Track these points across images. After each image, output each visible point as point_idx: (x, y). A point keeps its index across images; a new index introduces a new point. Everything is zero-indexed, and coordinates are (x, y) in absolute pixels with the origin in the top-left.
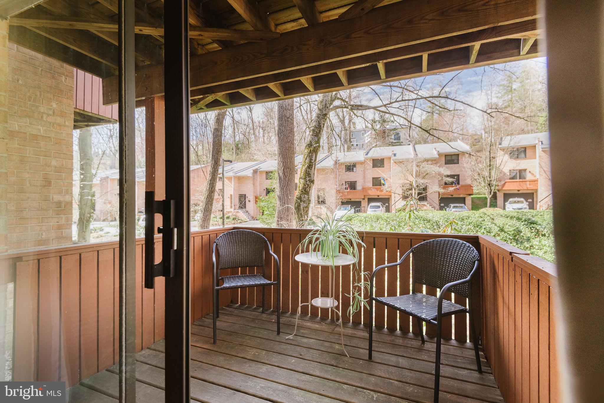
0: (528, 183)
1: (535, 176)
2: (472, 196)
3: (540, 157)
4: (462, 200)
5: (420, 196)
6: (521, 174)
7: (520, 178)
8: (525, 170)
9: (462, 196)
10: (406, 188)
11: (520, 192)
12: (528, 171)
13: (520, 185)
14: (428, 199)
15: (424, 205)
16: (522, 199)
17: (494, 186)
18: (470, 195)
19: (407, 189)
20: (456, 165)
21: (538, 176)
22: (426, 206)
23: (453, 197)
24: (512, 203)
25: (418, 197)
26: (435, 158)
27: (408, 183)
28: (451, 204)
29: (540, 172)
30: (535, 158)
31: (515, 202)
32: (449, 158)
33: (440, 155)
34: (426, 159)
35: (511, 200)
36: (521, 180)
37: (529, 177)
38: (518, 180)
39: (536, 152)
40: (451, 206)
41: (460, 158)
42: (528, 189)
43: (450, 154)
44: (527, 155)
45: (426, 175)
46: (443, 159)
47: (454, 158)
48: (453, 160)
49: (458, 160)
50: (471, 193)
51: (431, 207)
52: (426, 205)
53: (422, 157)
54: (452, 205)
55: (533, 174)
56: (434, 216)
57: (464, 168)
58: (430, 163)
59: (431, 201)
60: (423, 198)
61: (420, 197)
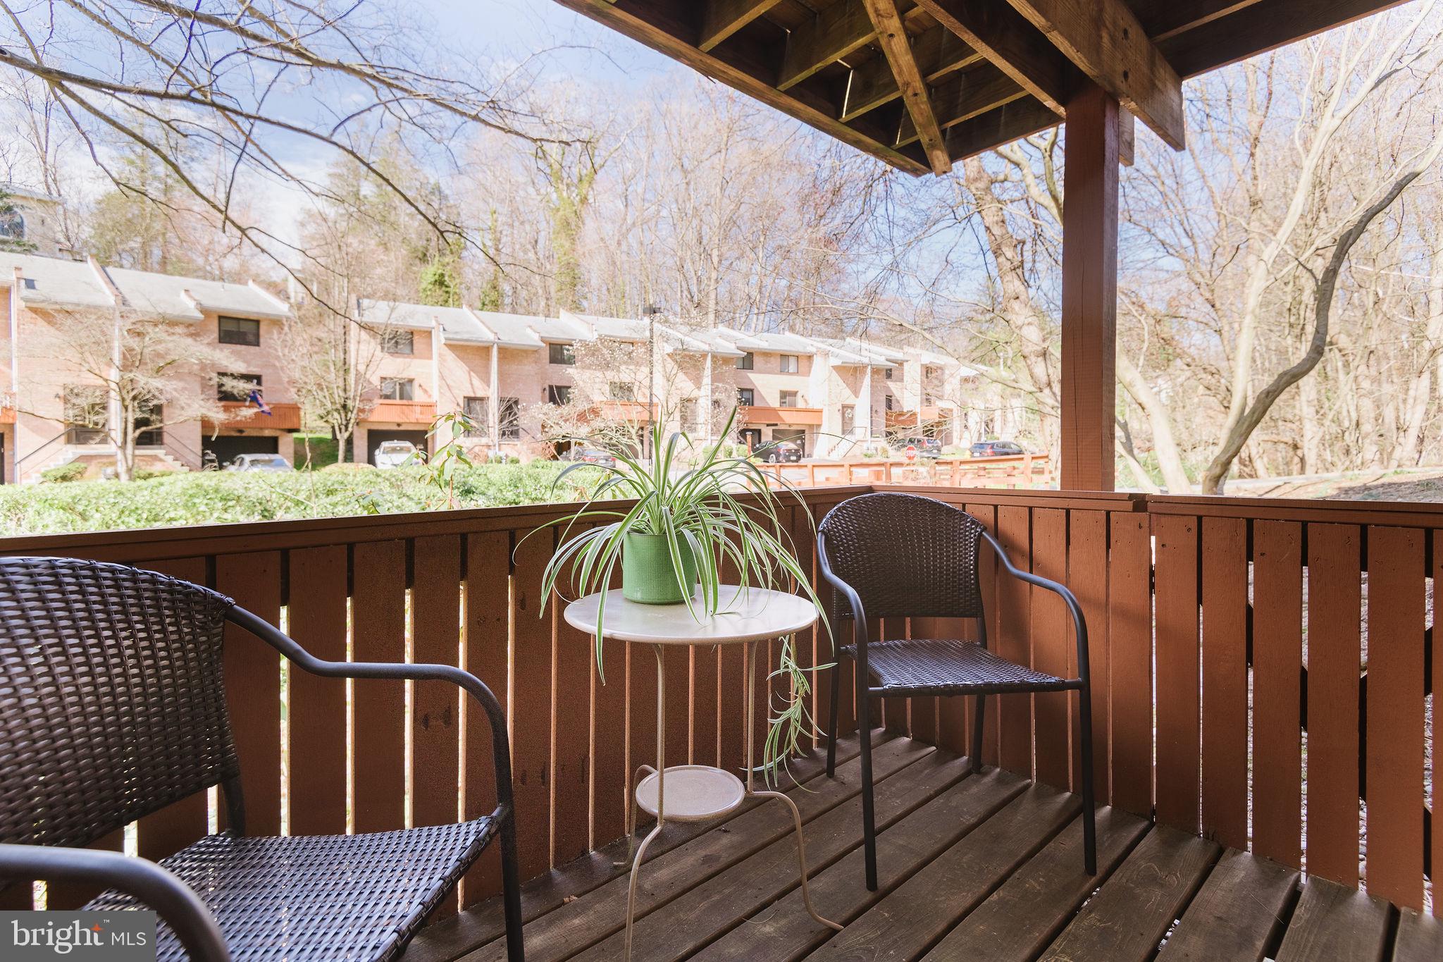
0: (418, 409)
1: (430, 396)
2: (295, 435)
3: (440, 355)
4: (270, 445)
5: (143, 429)
6: (403, 389)
7: (402, 398)
8: (411, 381)
9: (267, 433)
10: (91, 401)
11: (402, 428)
12: (416, 384)
13: (403, 413)
14: (166, 438)
15: (156, 458)
16: (408, 444)
17: (355, 412)
18: (291, 431)
19: (93, 406)
20: (252, 349)
21: (435, 396)
22: (161, 460)
23: (244, 434)
24: (388, 452)
25: (138, 432)
26: (190, 318)
27: (96, 387)
28: (243, 455)
29: (440, 387)
30: (430, 358)
31: (394, 450)
32: (231, 327)
33: (206, 311)
34: (167, 316)
35: (385, 444)
36: (404, 402)
37: (418, 396)
38: (398, 401)
39: (431, 345)
40: (243, 459)
41: (262, 331)
42: (418, 423)
43: (234, 316)
44: (415, 348)
45: (165, 367)
46: (214, 327)
47: (244, 327)
48: (245, 334)
49: (257, 336)
50: (295, 427)
51: (179, 463)
52: (162, 456)
53: (150, 309)
54: (248, 458)
55: (426, 391)
56: (251, 486)
57: (278, 358)
58: (179, 330)
59: (177, 446)
60: (149, 436)
61: (143, 433)
